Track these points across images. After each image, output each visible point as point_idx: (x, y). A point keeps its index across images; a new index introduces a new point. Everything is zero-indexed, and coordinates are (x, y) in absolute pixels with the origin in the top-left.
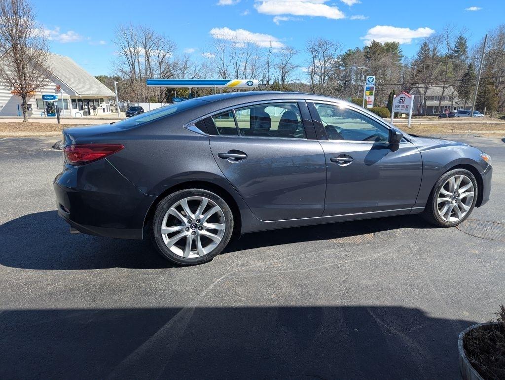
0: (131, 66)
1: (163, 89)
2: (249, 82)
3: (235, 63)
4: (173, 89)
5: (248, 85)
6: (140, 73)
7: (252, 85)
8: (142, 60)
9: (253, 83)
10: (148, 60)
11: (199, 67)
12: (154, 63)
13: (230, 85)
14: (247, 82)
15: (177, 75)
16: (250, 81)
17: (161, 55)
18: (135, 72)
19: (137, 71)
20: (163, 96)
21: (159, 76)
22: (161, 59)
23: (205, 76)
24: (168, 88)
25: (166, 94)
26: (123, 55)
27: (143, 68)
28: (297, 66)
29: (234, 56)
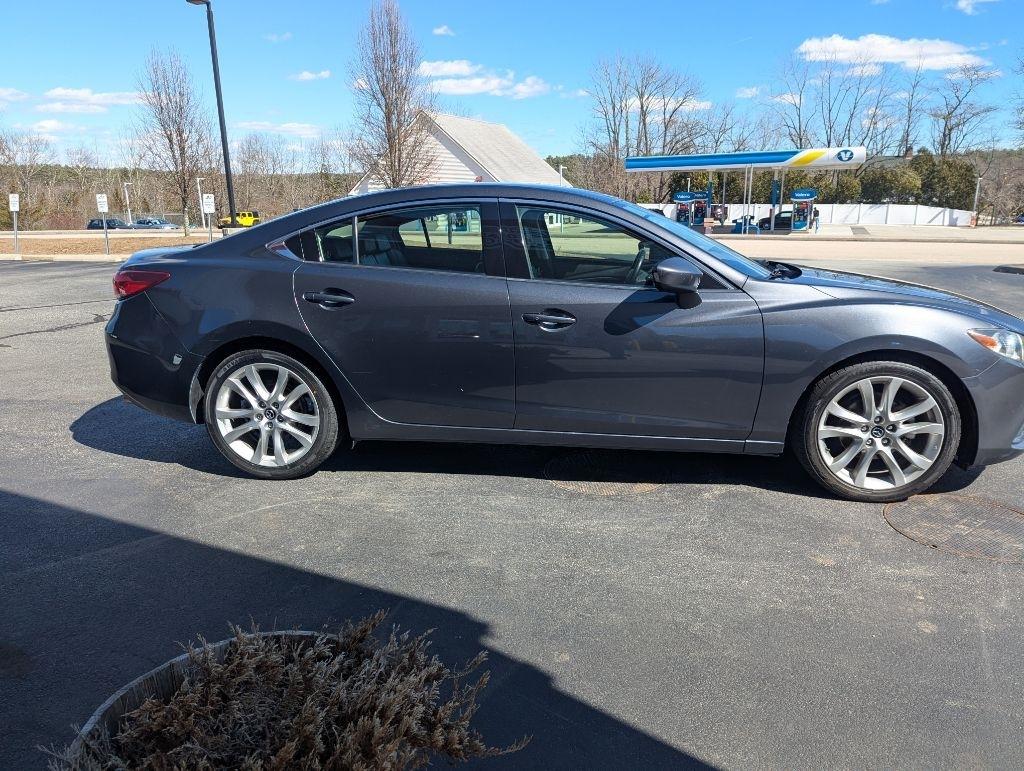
0: (612, 134)
1: (667, 177)
2: (843, 154)
3: (826, 111)
4: (685, 175)
5: (840, 158)
6: (628, 147)
7: (850, 159)
8: (634, 124)
9: (852, 154)
10: (644, 120)
11: (752, 127)
12: (655, 120)
13: (799, 161)
14: (839, 154)
15: (704, 145)
16: (846, 152)
17: (671, 107)
18: (617, 145)
19: (622, 142)
20: (666, 189)
21: (661, 150)
22: (668, 117)
23: (764, 145)
24: (675, 173)
25: (670, 186)
26: (599, 115)
27: (633, 135)
28: (988, 110)
29: (826, 97)
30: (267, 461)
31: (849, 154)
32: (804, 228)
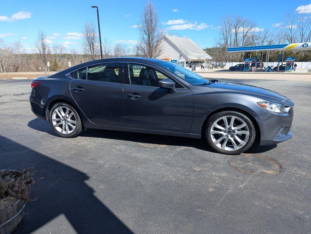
0: (225, 40)
1: (243, 54)
2: (304, 45)
3: (301, 30)
4: (249, 53)
5: (303, 46)
6: (231, 44)
7: (307, 46)
8: (233, 37)
9: (308, 45)
10: (236, 36)
11: (275, 36)
12: (240, 36)
14: (303, 45)
15: (258, 43)
16: (305, 44)
17: (245, 31)
18: (227, 44)
19: (229, 43)
20: (243, 58)
21: (242, 45)
22: (244, 34)
23: (279, 42)
24: (246, 52)
25: (244, 56)
26: (222, 34)
27: (233, 40)
29: (301, 26)
30: (64, 132)
31: (307, 45)
32: (290, 70)
